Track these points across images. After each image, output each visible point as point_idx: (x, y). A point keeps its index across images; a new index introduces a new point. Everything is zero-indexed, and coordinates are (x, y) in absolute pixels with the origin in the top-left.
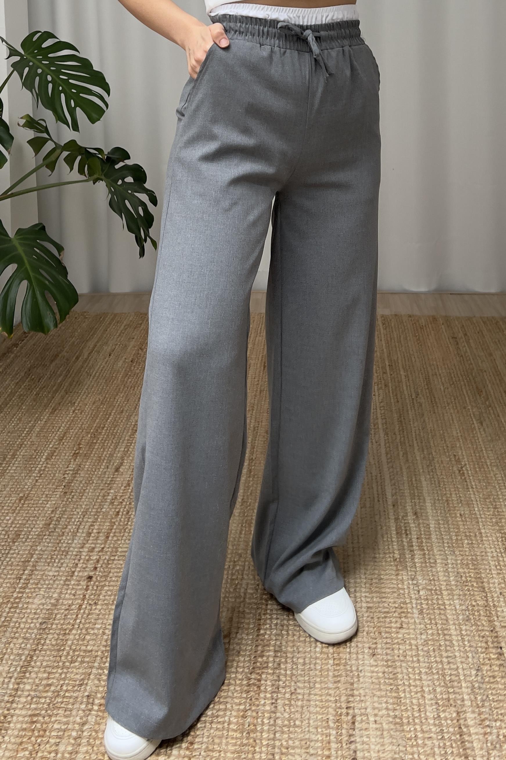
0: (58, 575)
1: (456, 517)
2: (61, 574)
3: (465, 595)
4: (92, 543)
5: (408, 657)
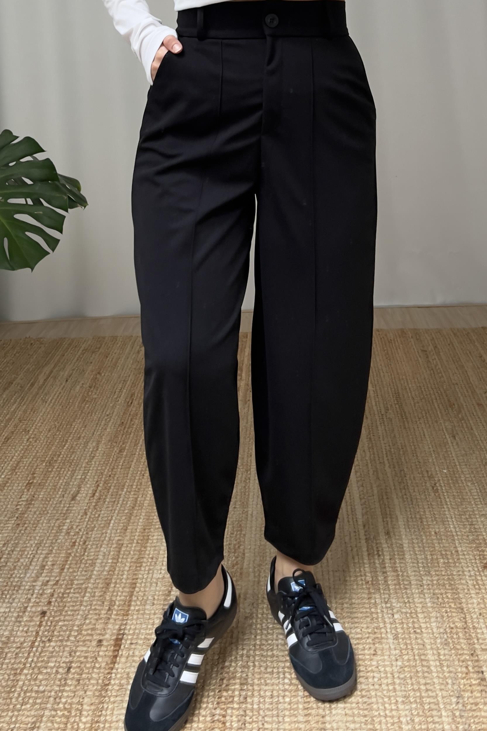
0: (10, 611)
1: (430, 535)
2: (12, 610)
3: (443, 617)
4: (46, 576)
5: (383, 686)
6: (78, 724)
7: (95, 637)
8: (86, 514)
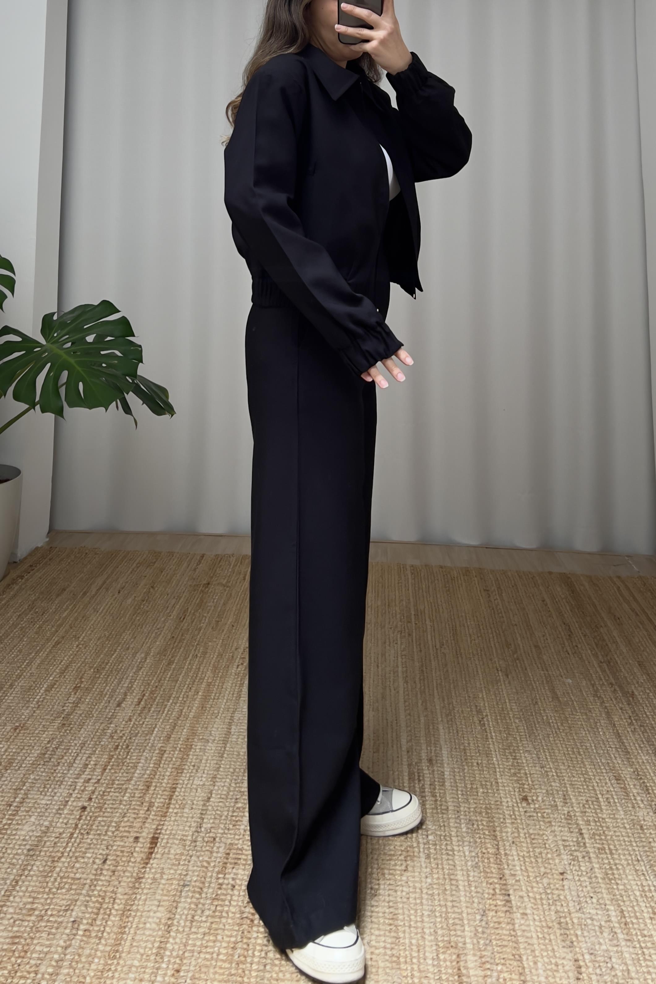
0: (51, 804)
1: (472, 766)
2: (54, 803)
3: (476, 842)
4: (89, 774)
5: (411, 899)
6: (110, 911)
7: (132, 834)
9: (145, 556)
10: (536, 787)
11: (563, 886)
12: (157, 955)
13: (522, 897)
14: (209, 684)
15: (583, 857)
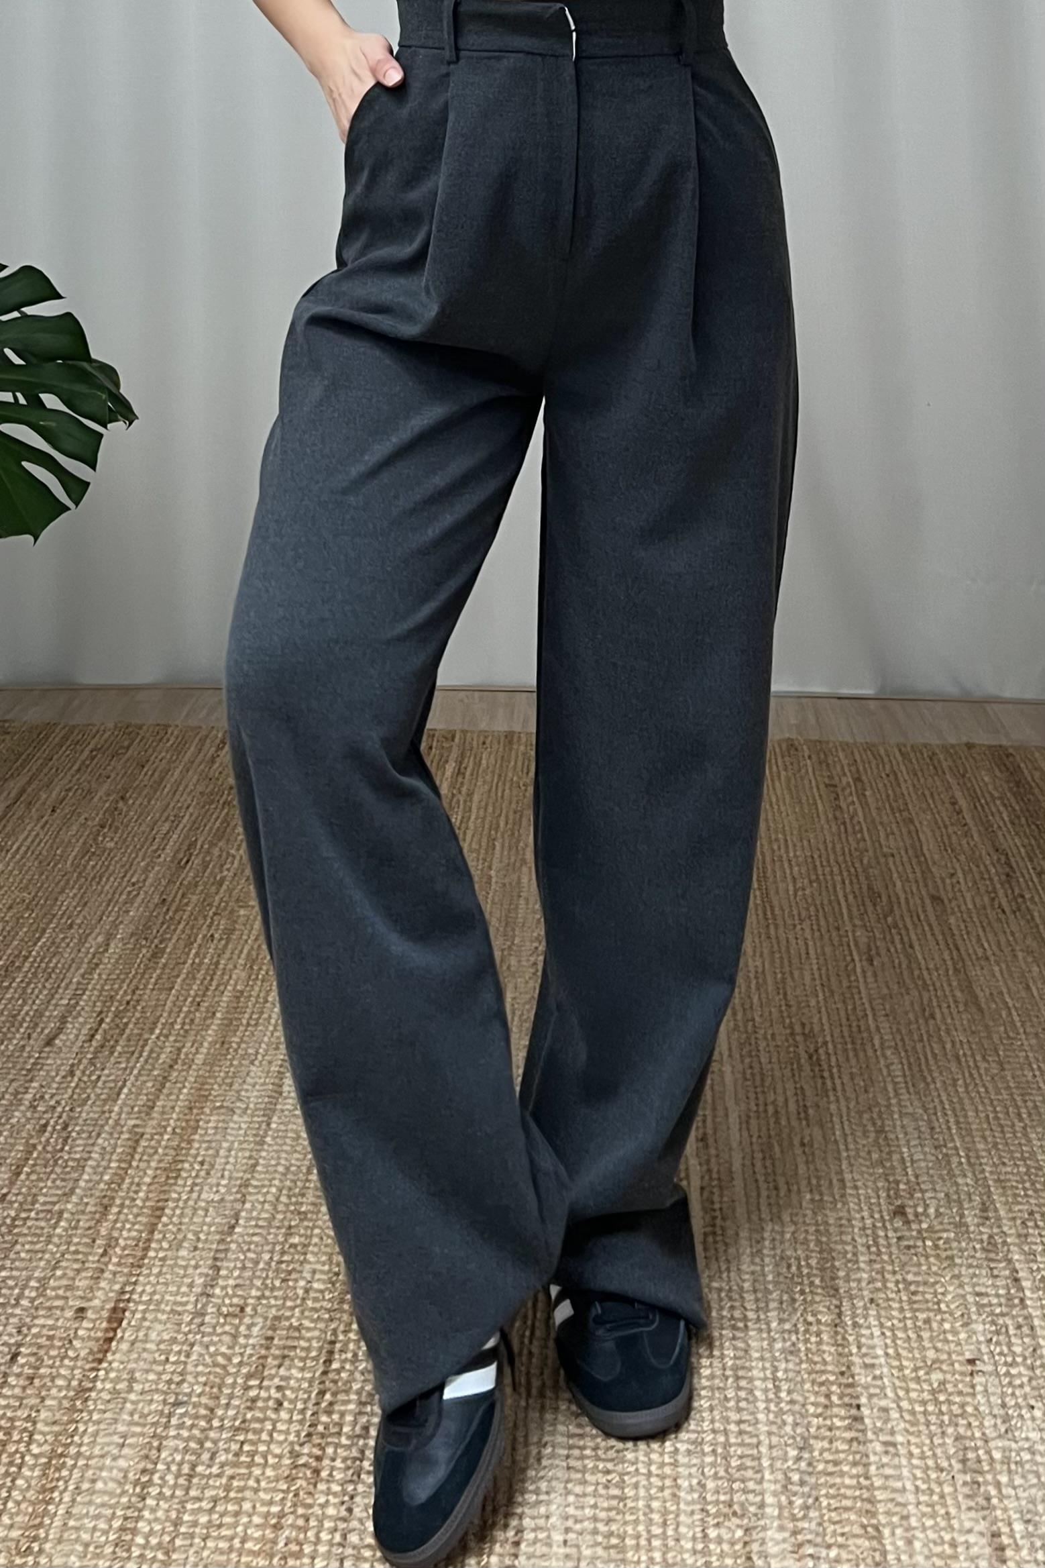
6: (23, 1457)
7: (71, 1303)
8: (72, 1073)
9: (106, 735)
10: (923, 1186)
11: (973, 1387)
12: (117, 1545)
13: (886, 1410)
14: (239, 994)
15: (1019, 1327)
